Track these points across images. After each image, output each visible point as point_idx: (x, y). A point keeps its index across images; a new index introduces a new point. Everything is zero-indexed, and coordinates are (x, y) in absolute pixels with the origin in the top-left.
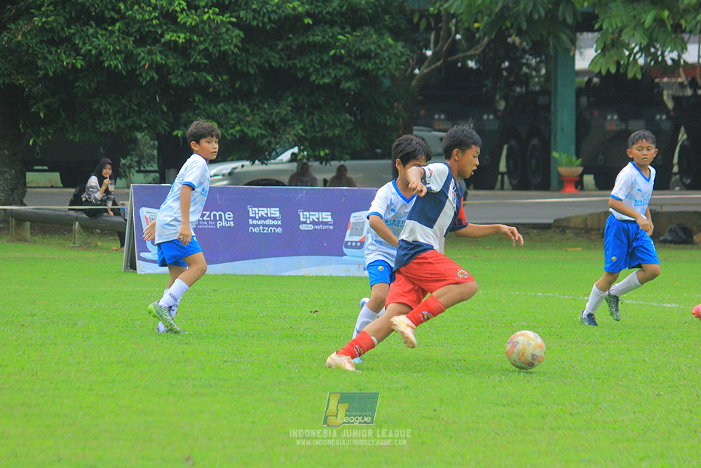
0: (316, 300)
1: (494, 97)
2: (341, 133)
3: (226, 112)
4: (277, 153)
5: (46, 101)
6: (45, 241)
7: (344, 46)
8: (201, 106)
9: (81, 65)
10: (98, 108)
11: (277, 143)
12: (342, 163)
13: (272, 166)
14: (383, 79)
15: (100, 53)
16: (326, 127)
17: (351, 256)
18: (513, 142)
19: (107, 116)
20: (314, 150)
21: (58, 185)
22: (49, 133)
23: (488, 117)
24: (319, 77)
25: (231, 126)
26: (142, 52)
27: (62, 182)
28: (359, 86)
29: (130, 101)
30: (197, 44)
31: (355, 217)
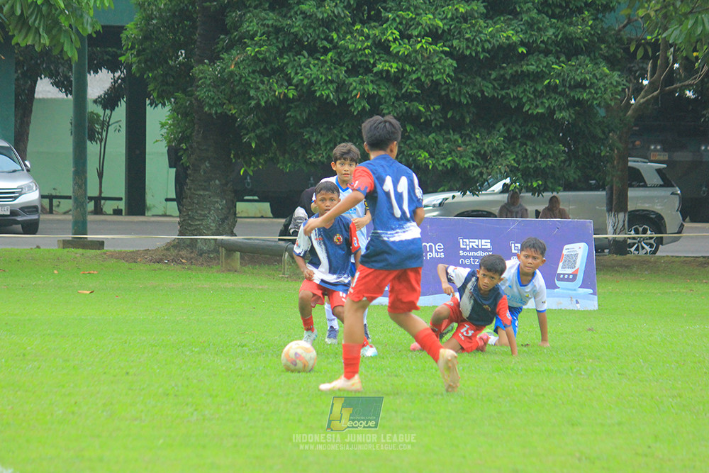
0: (527, 333)
2: (554, 164)
3: (437, 142)
4: (488, 184)
5: (258, 132)
6: (255, 271)
7: (558, 75)
8: (412, 136)
9: (293, 94)
10: (309, 138)
11: (489, 174)
12: (555, 194)
13: (483, 197)
14: (598, 108)
15: (312, 83)
16: (539, 158)
17: (563, 289)
19: (318, 146)
20: (526, 181)
21: (268, 216)
22: (261, 163)
23: (705, 149)
24: (533, 107)
25: (442, 156)
26: (353, 81)
27: (272, 213)
28: (573, 116)
29: (341, 131)
30: (409, 73)
31: (568, 249)
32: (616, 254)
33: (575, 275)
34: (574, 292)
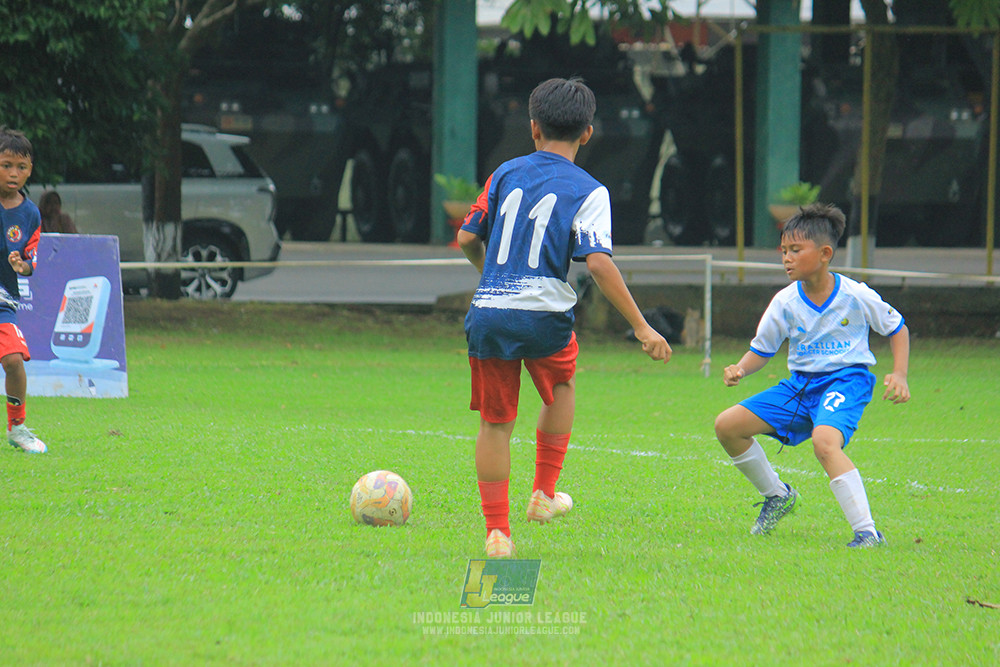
1: (330, 71)
2: (48, 135)
14: (126, 36)
16: (20, 123)
17: (64, 360)
18: (364, 156)
23: (319, 110)
24: (7, 30)
28: (82, 48)
31: (73, 288)
32: (161, 297)
33: (87, 336)
34: (85, 366)
